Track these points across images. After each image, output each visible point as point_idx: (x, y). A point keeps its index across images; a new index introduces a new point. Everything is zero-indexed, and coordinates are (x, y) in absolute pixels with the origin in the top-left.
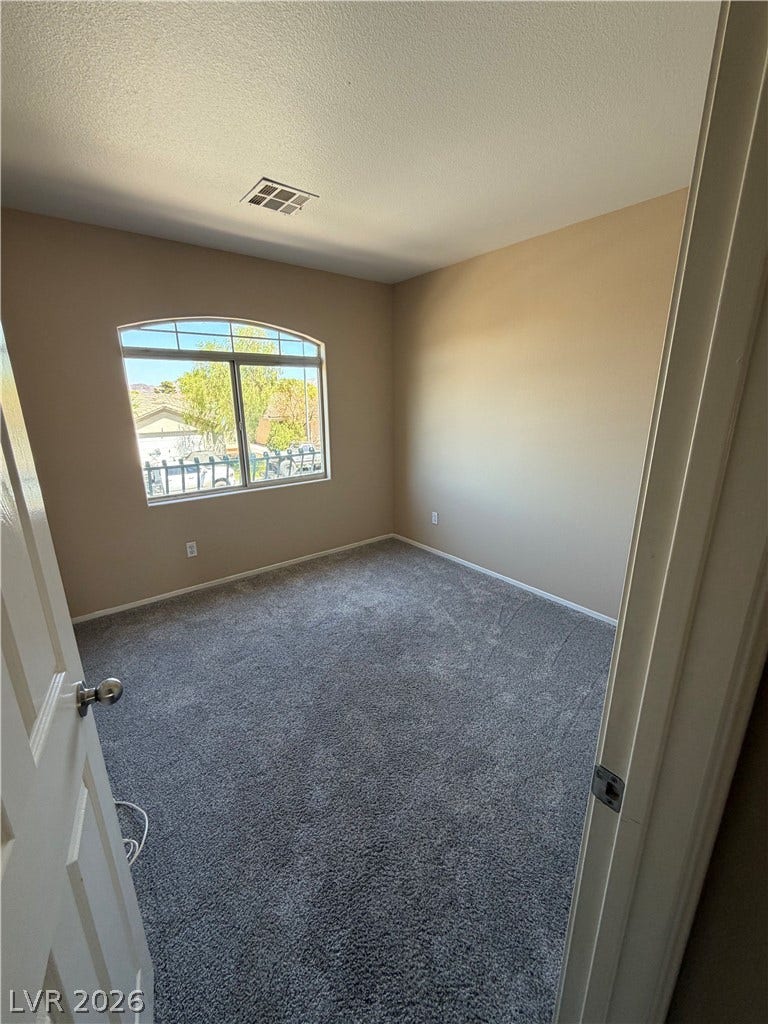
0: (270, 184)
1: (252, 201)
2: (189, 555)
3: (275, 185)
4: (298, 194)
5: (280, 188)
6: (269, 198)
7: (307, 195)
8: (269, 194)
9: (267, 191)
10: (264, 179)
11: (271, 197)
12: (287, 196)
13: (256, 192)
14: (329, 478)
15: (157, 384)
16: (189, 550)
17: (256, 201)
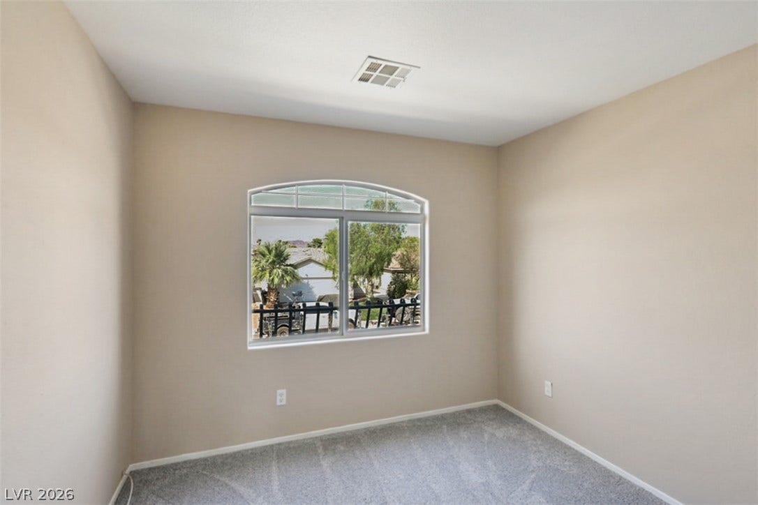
0: (374, 61)
1: (361, 79)
2: (278, 403)
3: (379, 62)
4: (401, 67)
5: (384, 63)
6: (375, 74)
7: (408, 68)
8: (375, 70)
9: (372, 68)
10: (370, 57)
11: (377, 73)
12: (391, 70)
13: (363, 71)
14: (427, 331)
15: (310, 241)
16: (279, 398)
17: (364, 79)
